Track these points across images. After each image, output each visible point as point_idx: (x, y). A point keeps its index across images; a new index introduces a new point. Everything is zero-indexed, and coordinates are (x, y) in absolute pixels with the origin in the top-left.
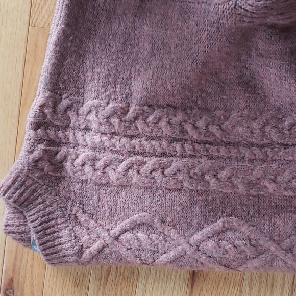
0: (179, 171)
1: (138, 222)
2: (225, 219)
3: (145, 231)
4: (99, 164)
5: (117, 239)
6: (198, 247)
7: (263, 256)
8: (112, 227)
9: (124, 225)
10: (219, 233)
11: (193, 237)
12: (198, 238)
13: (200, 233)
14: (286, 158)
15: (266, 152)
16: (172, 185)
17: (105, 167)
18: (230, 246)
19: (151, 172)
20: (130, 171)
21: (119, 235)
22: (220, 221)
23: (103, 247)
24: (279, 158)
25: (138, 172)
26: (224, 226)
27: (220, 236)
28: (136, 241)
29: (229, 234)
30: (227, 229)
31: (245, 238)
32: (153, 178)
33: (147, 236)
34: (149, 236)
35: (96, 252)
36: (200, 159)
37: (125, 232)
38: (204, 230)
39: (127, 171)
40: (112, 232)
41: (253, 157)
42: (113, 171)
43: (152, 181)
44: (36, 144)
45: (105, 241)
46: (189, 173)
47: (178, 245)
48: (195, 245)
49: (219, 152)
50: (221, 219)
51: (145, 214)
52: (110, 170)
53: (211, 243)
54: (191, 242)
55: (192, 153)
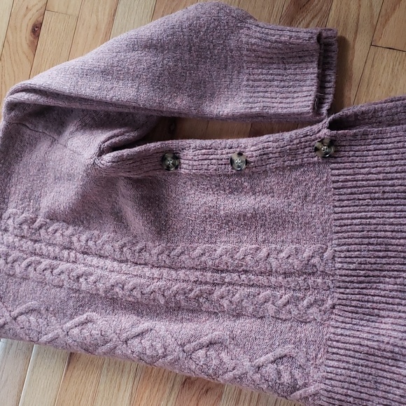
0: (63, 272)
1: (31, 308)
2: (89, 313)
3: (35, 316)
4: (10, 259)
5: (15, 319)
6: (68, 332)
7: (109, 344)
8: (13, 310)
9: (21, 309)
10: (83, 324)
11: (66, 324)
12: (69, 326)
13: (71, 322)
14: (133, 273)
15: (121, 267)
16: (56, 282)
17: (13, 262)
18: (88, 334)
19: (43, 271)
20: (30, 267)
21: (17, 317)
22: (85, 314)
23: (4, 324)
25: (35, 269)
26: (87, 319)
27: (83, 326)
28: (28, 323)
29: (90, 325)
30: (89, 321)
31: (98, 329)
32: (44, 275)
33: (36, 320)
36: (78, 266)
37: (22, 315)
38: (74, 320)
39: (27, 267)
40: (12, 313)
42: (18, 266)
43: (43, 277)
45: (6, 320)
46: (69, 275)
47: (55, 330)
48: (66, 331)
49: (92, 262)
50: (87, 313)
51: (36, 302)
52: (16, 265)
53: (76, 331)
54: (64, 328)
55: (74, 260)
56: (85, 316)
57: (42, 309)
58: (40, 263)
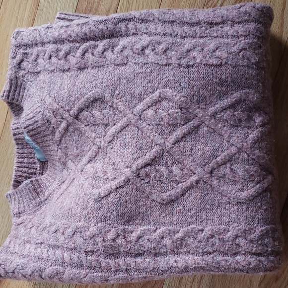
0: (125, 48)
1: (92, 99)
2: (161, 90)
3: (98, 108)
4: (61, 54)
5: (77, 117)
6: (140, 116)
7: (192, 122)
8: (71, 108)
9: (80, 104)
10: (157, 103)
11: (136, 108)
12: (141, 108)
13: (142, 103)
14: (211, 35)
15: (195, 31)
16: (119, 61)
17: (67, 56)
18: (165, 114)
19: (103, 53)
20: (86, 54)
21: (78, 114)
22: (157, 91)
23: (68, 126)
24: (206, 35)
25: (93, 54)
26: (160, 97)
27: (157, 106)
28: (92, 118)
29: (164, 103)
30: (163, 99)
31: (177, 107)
32: (105, 57)
33: (99, 113)
34: (101, 112)
35: (64, 131)
36: (141, 37)
37: (82, 110)
38: (145, 101)
39: (83, 54)
40: (72, 112)
41: (184, 35)
42: (73, 57)
43: (104, 60)
44: (17, 50)
45: (68, 121)
46: (132, 49)
47: (125, 116)
48: (137, 115)
49: (156, 30)
50: (158, 90)
51: (97, 90)
52: (70, 57)
53: (150, 112)
54: (135, 112)
55: (134, 31)
56: (157, 93)
57: (106, 95)
58: (96, 47)
